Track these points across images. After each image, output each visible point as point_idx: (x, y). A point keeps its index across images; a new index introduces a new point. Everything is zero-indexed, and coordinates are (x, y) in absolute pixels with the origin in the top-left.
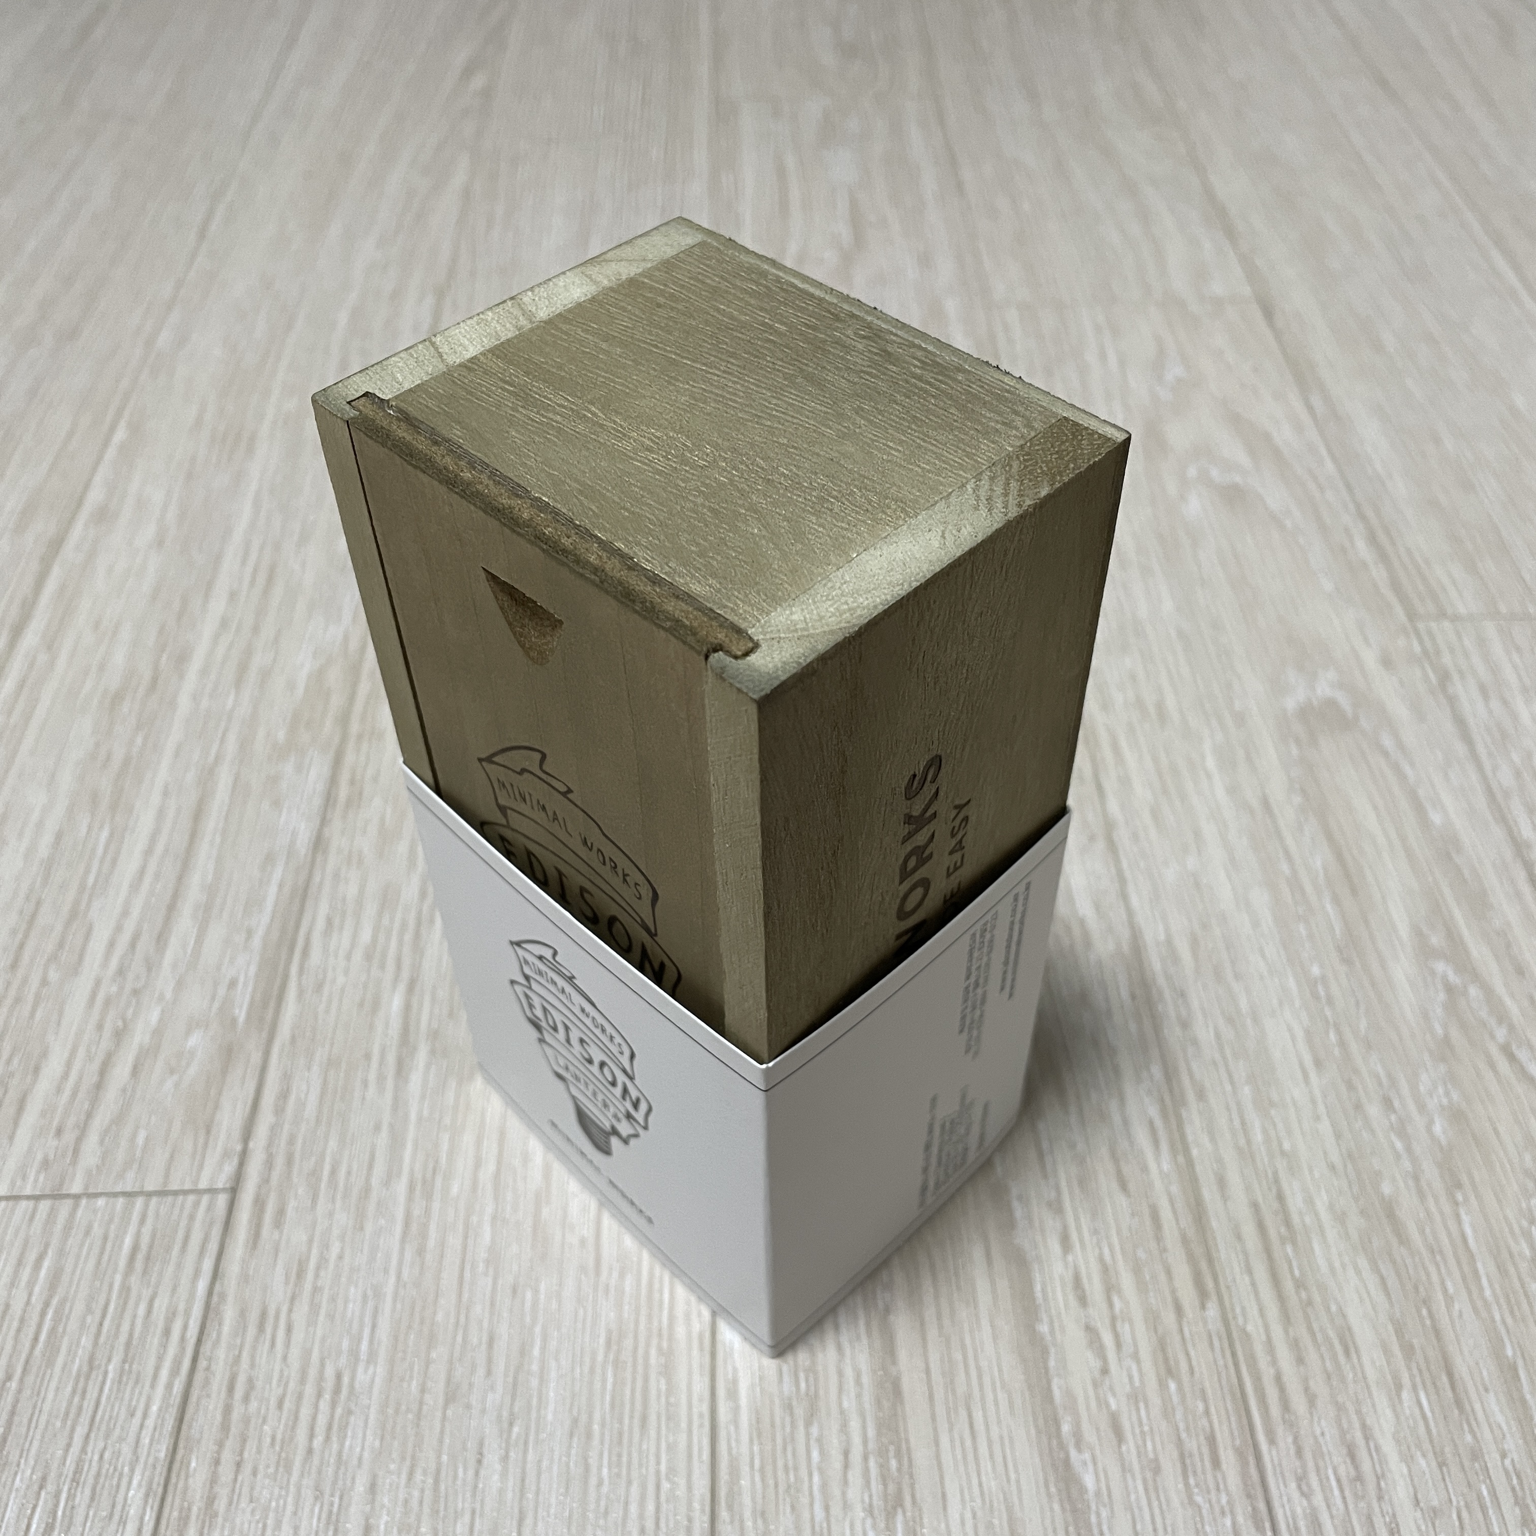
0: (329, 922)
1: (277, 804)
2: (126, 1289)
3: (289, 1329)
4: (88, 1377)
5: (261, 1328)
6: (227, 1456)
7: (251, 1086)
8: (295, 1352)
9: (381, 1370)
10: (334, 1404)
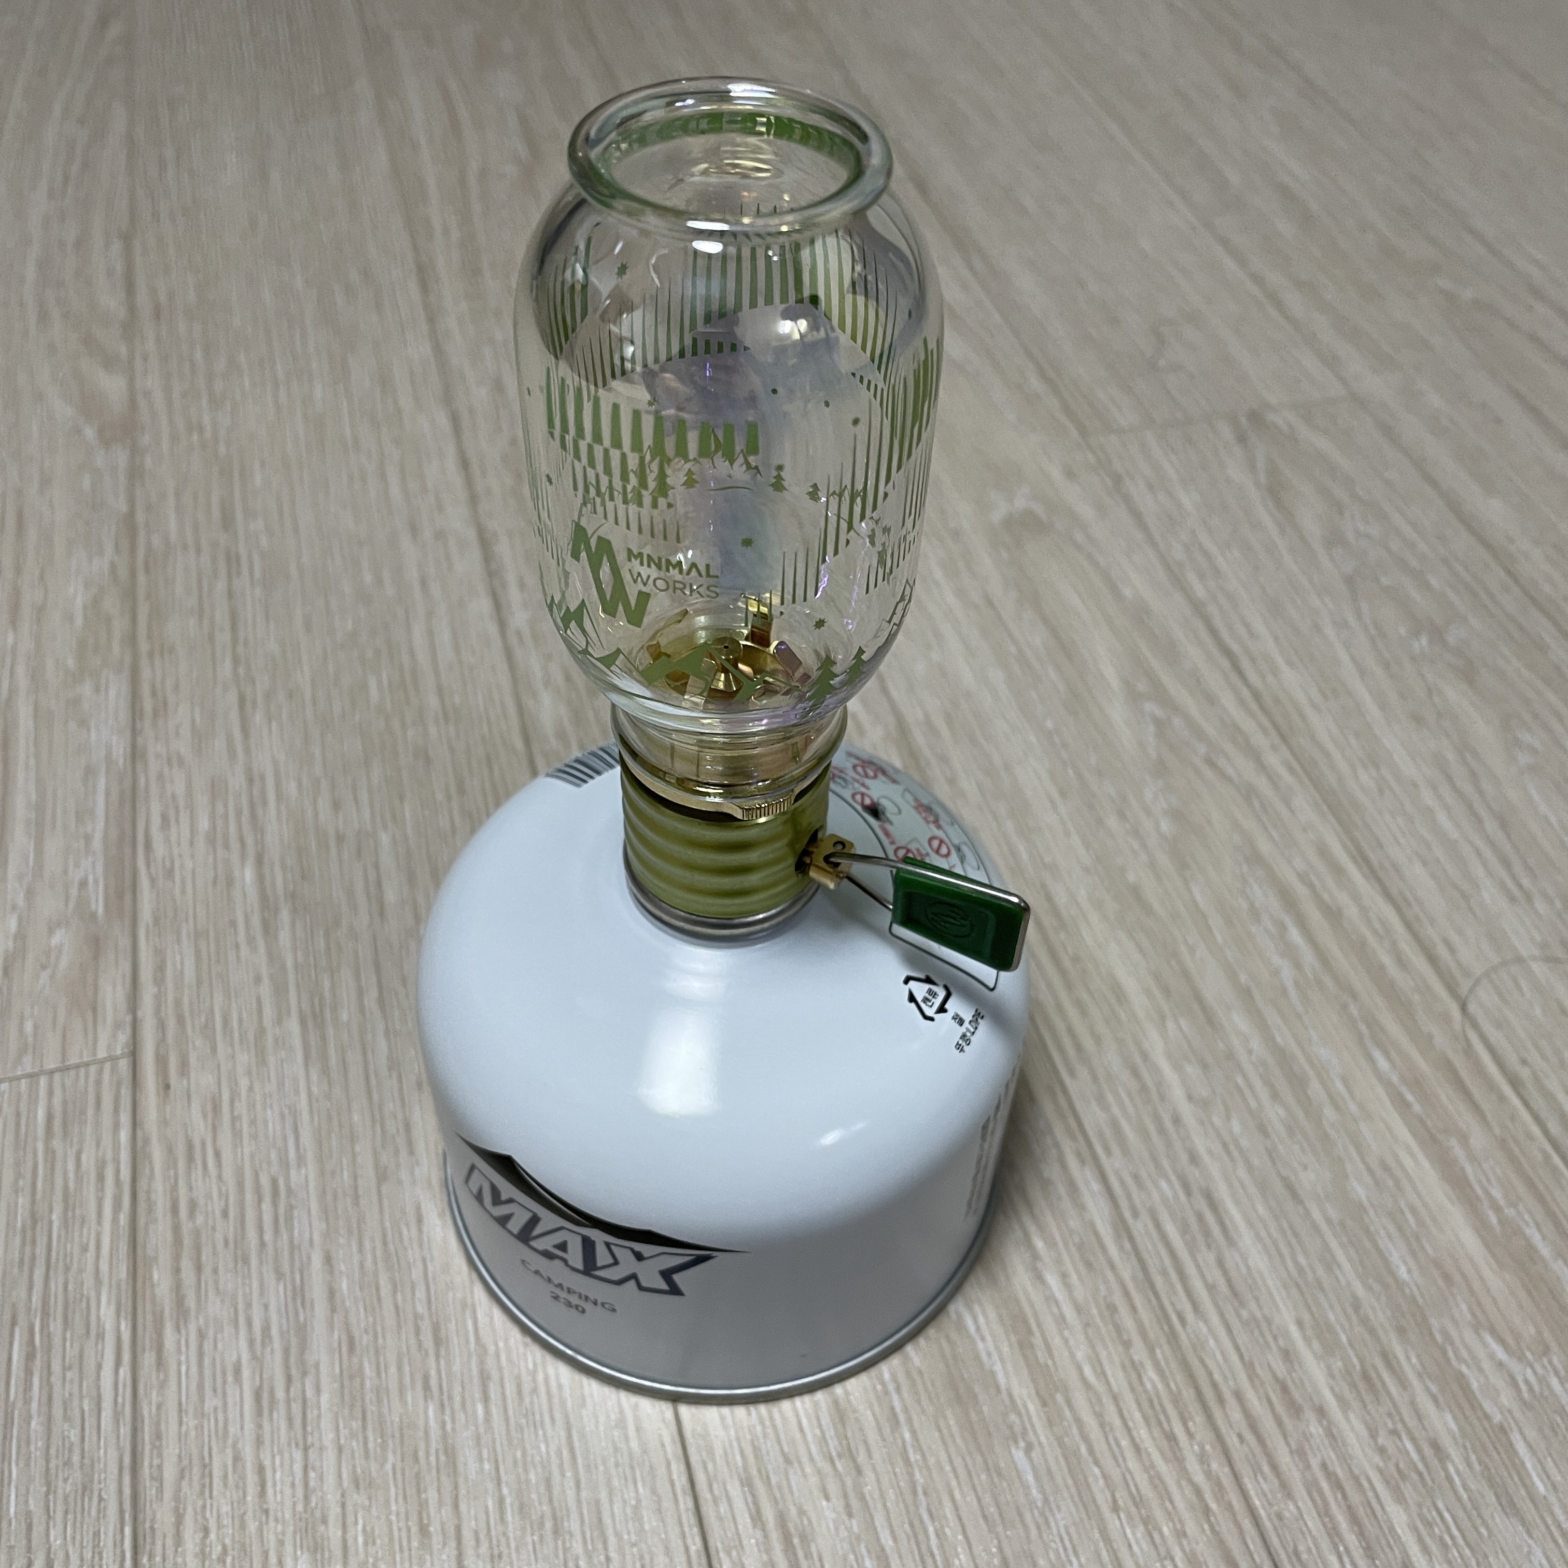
0: (165, 818)
1: (83, 723)
2: (50, 1153)
3: (217, 1154)
4: (34, 1228)
5: (190, 1158)
6: (187, 1266)
7: (126, 967)
8: (228, 1173)
9: (311, 1170)
10: (275, 1204)
